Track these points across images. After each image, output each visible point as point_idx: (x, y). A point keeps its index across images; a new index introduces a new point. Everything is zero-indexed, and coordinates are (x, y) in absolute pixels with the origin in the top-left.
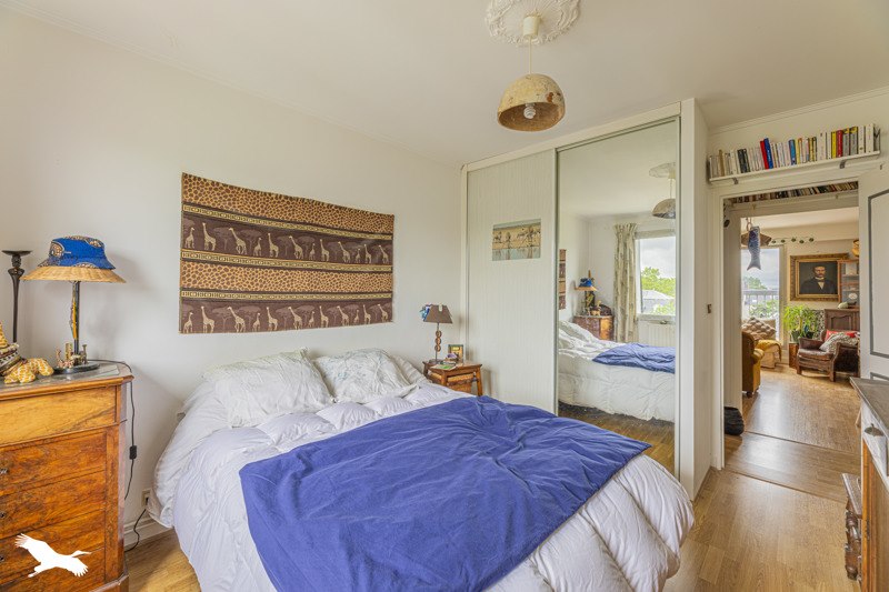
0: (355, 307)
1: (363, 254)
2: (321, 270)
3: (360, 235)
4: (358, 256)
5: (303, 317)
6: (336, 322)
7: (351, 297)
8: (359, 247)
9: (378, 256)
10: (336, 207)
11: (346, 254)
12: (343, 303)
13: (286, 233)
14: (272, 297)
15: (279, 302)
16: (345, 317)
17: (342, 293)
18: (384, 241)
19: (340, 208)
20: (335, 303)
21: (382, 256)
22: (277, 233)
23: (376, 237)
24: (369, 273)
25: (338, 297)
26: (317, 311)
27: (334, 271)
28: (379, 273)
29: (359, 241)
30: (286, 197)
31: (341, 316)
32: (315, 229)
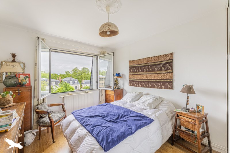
0: (159, 83)
1: (161, 68)
2: (150, 74)
3: (160, 63)
4: (159, 69)
5: (145, 85)
6: (153, 87)
7: (157, 81)
8: (159, 66)
9: (166, 68)
10: (153, 57)
11: (156, 69)
12: (155, 82)
13: (142, 67)
14: (140, 80)
15: (141, 81)
16: (156, 86)
17: (155, 80)
18: (169, 62)
19: (154, 57)
20: (153, 82)
21: (168, 68)
22: (141, 67)
23: (165, 62)
24: (163, 73)
25: (154, 81)
26: (148, 84)
27: (153, 74)
28: (167, 73)
29: (160, 64)
30: (142, 59)
31: (154, 86)
32: (148, 64)
